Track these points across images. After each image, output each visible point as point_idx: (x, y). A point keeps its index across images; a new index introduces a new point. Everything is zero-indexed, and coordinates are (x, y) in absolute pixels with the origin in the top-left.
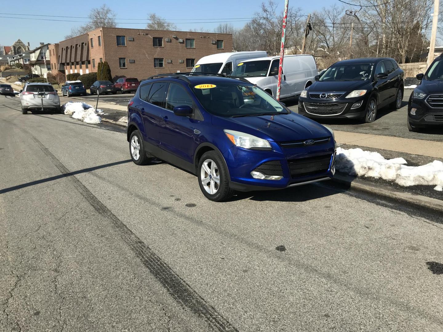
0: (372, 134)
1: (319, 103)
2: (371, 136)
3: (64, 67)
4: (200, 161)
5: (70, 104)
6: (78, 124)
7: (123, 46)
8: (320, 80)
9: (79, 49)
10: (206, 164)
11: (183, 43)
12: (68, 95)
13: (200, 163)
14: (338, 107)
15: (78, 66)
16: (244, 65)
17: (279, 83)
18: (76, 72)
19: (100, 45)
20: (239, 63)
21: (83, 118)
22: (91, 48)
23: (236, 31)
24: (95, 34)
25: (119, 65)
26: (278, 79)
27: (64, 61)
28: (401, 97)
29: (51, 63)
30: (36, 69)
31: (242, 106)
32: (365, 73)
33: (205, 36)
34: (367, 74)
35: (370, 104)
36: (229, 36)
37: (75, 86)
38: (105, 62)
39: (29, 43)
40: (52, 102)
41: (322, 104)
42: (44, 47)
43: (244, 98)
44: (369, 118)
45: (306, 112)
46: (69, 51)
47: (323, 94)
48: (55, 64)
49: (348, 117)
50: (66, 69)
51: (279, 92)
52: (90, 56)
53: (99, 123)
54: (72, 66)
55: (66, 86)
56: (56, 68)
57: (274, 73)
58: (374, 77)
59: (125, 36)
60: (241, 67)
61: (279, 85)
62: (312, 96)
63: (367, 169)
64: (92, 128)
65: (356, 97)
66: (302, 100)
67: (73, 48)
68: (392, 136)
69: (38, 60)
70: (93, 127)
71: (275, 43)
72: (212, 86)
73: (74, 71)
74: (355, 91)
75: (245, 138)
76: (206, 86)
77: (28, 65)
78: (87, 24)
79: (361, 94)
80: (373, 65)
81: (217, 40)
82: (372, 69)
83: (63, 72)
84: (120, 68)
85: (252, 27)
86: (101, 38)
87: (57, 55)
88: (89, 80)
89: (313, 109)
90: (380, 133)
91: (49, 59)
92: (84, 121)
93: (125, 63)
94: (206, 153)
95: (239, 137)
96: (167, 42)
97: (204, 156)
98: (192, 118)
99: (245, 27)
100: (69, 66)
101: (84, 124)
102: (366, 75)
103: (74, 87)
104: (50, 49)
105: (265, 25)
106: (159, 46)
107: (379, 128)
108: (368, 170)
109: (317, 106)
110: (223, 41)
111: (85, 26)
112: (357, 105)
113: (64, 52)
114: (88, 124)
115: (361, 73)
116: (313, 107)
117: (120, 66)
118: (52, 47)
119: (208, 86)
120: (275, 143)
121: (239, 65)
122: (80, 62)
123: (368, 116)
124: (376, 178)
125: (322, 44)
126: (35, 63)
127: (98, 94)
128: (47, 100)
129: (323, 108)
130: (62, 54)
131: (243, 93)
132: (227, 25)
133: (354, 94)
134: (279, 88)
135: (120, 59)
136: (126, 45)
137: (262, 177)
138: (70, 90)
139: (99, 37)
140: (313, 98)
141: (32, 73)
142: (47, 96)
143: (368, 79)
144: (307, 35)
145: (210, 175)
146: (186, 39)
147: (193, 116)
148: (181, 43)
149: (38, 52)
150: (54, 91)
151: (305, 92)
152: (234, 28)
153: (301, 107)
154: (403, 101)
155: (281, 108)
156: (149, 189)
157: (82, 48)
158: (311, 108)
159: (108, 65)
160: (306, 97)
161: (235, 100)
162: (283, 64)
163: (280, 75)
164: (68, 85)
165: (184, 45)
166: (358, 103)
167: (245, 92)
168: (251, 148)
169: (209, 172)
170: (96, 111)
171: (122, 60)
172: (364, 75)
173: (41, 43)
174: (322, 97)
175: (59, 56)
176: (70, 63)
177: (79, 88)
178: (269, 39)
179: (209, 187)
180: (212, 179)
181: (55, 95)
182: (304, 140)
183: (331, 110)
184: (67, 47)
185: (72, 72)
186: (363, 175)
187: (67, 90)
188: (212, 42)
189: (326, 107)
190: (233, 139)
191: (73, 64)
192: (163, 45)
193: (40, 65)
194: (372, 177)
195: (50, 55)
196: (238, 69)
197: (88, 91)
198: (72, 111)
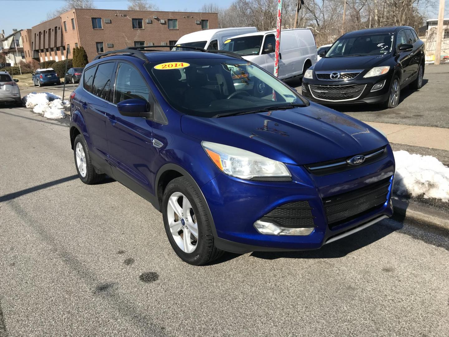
0: (404, 125)
1: (329, 86)
2: (403, 127)
3: (39, 54)
4: (164, 194)
5: (32, 96)
6: (36, 120)
7: (100, 29)
8: (327, 56)
9: (53, 34)
10: (174, 199)
11: (165, 24)
12: (39, 85)
13: (164, 197)
14: (355, 89)
15: (53, 53)
16: (231, 42)
17: (276, 62)
18: (51, 59)
19: (74, 28)
20: (226, 40)
21: (43, 112)
22: (65, 32)
23: (222, 11)
24: (69, 17)
25: (96, 50)
26: (276, 56)
27: (37, 48)
28: (422, 75)
29: (25, 50)
30: (10, 58)
31: (233, 95)
32: (384, 46)
33: (189, 16)
34: (387, 46)
35: (393, 85)
36: (215, 15)
37: (46, 74)
38: (80, 47)
39: (3, 30)
40: (10, 94)
41: (334, 86)
42: (17, 33)
43: (233, 81)
44: (392, 101)
45: (313, 97)
46: (42, 36)
47: (335, 74)
48: (28, 51)
49: (368, 101)
50: (41, 56)
51: (276, 73)
52: (64, 41)
53: (61, 118)
54: (47, 53)
55: (36, 75)
56: (30, 55)
57: (268, 50)
58: (395, 51)
59: (101, 18)
60: (229, 44)
61: (276, 64)
62: (320, 76)
63: (427, 185)
64: (50, 125)
65: (377, 76)
66: (306, 82)
67: (46, 33)
68: (432, 126)
69: (11, 48)
70: (52, 123)
71: (263, 23)
72: (182, 65)
73: (49, 58)
74: (375, 68)
75: (239, 158)
76: (172, 66)
77: (2, 54)
78: (63, 8)
79: (383, 72)
80: (393, 35)
81: (202, 20)
82: (392, 40)
83: (38, 59)
84: (98, 54)
85: (238, 7)
86: (74, 20)
87: (30, 41)
88: (64, 67)
89: (321, 93)
90: (414, 123)
91: (22, 47)
92: (44, 116)
93: (103, 47)
94: (173, 180)
95: (229, 158)
96: (148, 23)
97: (171, 185)
98: (150, 119)
99: (231, 7)
100: (44, 53)
101: (43, 120)
102: (385, 47)
103: (46, 76)
104: (22, 35)
105: (252, 3)
106: (139, 28)
107: (408, 115)
108: (428, 188)
109: (328, 89)
110: (208, 20)
111: (60, 10)
112: (378, 86)
113: (37, 38)
114: (48, 119)
115: (379, 45)
116: (321, 90)
117: (98, 51)
118: (24, 33)
119: (176, 65)
120: (299, 167)
121: (225, 43)
122: (55, 48)
123: (391, 99)
124: (443, 200)
125: (311, 22)
126: (8, 51)
127: (73, 82)
128: (3, 91)
129: (334, 91)
130: (35, 40)
131: (233, 75)
132: (212, 5)
133: (374, 72)
134: (277, 68)
135: (97, 43)
136: (102, 28)
137: (275, 230)
138: (41, 79)
139: (72, 19)
140: (321, 79)
141: (6, 62)
142: (3, 87)
143: (389, 53)
144: (299, 9)
145: (183, 220)
146: (169, 20)
147: (151, 116)
148: (162, 24)
149: (11, 39)
150: (11, 81)
151: (310, 72)
152: (219, 9)
153: (306, 91)
154: (424, 80)
155: (293, 97)
156: (87, 237)
157: (55, 33)
158: (320, 91)
159: (85, 51)
160: (312, 78)
161: (222, 85)
162: (280, 37)
163: (277, 52)
164: (39, 74)
165: (167, 26)
166: (379, 83)
167: (236, 73)
168: (254, 178)
169: (181, 215)
170: (63, 103)
171: (100, 44)
172: (383, 48)
173: (14, 30)
174: (333, 77)
175: (33, 42)
176: (45, 50)
177: (51, 76)
178: (257, 19)
179: (182, 237)
180: (186, 226)
181: (13, 85)
182: (348, 158)
183: (345, 94)
184: (40, 32)
185: (47, 60)
186: (419, 194)
187: (38, 80)
188: (196, 22)
189: (339, 90)
190: (218, 161)
191: (47, 50)
192: (143, 28)
193: (13, 53)
194: (436, 199)
195: (23, 42)
196: (225, 47)
197: (62, 80)
198: (34, 104)
